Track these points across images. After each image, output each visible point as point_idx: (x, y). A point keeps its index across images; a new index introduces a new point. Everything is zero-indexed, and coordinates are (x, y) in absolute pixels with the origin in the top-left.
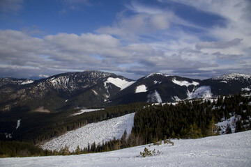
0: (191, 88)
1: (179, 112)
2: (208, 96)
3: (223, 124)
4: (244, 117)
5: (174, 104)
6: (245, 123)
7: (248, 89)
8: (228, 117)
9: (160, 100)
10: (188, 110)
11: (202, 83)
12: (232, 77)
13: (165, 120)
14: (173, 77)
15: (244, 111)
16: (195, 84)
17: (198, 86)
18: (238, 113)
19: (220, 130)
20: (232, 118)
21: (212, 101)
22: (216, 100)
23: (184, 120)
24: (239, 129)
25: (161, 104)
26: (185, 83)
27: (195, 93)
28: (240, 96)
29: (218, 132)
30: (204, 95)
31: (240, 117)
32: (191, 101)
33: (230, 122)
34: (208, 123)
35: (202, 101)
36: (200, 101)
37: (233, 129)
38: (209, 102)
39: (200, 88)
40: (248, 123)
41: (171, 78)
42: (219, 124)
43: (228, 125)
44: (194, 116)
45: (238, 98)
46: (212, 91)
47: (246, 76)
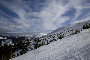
0: (4, 40)
2: (11, 43)
3: (16, 53)
4: (23, 50)
6: (23, 52)
7: (24, 40)
8: (18, 50)
10: (2, 49)
11: (9, 38)
12: (19, 36)
15: (23, 48)
16: (6, 38)
17: (7, 39)
19: (15, 55)
20: (19, 51)
21: (12, 45)
22: (14, 44)
24: (21, 54)
26: (1, 38)
27: (5, 42)
28: (22, 42)
29: (14, 56)
30: (9, 43)
31: (21, 50)
32: (4, 46)
35: (8, 45)
36: (7, 45)
37: (19, 54)
38: (11, 45)
39: (8, 40)
40: (24, 52)
42: (15, 53)
43: (18, 53)
45: (21, 43)
46: (12, 41)
47: (24, 36)
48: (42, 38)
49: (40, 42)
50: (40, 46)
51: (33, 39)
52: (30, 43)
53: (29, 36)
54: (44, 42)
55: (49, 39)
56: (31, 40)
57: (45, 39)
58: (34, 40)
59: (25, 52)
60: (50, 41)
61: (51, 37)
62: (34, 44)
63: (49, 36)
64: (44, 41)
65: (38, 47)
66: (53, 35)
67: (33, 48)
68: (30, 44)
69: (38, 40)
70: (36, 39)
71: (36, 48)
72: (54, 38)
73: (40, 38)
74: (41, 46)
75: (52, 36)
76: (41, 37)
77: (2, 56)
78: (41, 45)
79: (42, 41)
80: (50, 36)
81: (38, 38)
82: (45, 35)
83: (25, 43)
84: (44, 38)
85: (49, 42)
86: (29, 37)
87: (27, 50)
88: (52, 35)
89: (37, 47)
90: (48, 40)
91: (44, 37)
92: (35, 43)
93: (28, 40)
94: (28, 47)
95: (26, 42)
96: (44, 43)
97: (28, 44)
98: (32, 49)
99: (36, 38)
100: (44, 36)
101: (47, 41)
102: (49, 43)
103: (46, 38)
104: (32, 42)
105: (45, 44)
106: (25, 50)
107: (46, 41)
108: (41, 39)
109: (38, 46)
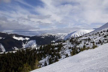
0: (25, 41)
1: (17, 57)
2: (34, 46)
3: (43, 61)
4: (53, 56)
5: (14, 52)
6: (53, 59)
7: (54, 41)
8: (45, 57)
9: (4, 50)
10: (23, 55)
11: (31, 38)
12: (46, 35)
13: (8, 63)
14: (13, 35)
15: (53, 53)
16: (27, 39)
17: (29, 40)
18: (50, 54)
19: (41, 64)
20: (47, 57)
21: (37, 48)
22: (39, 48)
23: (21, 61)
24: (51, 63)
25: (4, 52)
26: (21, 39)
27: (27, 45)
28: (50, 45)
29: (40, 66)
30: (32, 46)
31: (51, 56)
32: (25, 50)
33: (46, 60)
34: (35, 62)
35: (31, 49)
36: (30, 49)
37: (48, 63)
38: (35, 49)
39: (30, 42)
40: (54, 59)
41: (12, 35)
42: (41, 61)
43: (45, 61)
44: (26, 58)
46: (37, 43)
47: (53, 35)
48: (83, 38)
49: (81, 44)
50: (80, 52)
51: (68, 39)
52: (64, 45)
53: (62, 35)
54: (87, 44)
55: (96, 39)
56: (64, 41)
57: (89, 39)
58: (70, 41)
59: (56, 60)
60: (98, 43)
61: (99, 35)
62: (70, 48)
63: (96, 34)
64: (87, 42)
65: (77, 53)
66: (104, 31)
67: (69, 54)
68: (63, 48)
69: (77, 42)
70: (74, 40)
71: (74, 55)
72: (105, 37)
73: (80, 37)
74: (83, 51)
75: (101, 34)
76: (82, 36)
77: (25, 65)
78: (81, 50)
79: (83, 42)
80: (98, 33)
81: (77, 38)
82: (88, 31)
83: (56, 47)
84: (87, 38)
85: (96, 44)
86: (62, 37)
87: (60, 58)
88: (101, 32)
89: (75, 52)
90: (94, 40)
91: (86, 36)
92: (72, 46)
93: (60, 42)
94: (60, 53)
95: (57, 44)
96: (88, 46)
97: (60, 47)
98: (67, 56)
99: (72, 38)
100: (86, 34)
101: (93, 42)
102: (96, 47)
103: (91, 38)
104: (66, 44)
105: (88, 48)
106: (56, 57)
107: (91, 42)
108: (81, 39)
109: (77, 50)
